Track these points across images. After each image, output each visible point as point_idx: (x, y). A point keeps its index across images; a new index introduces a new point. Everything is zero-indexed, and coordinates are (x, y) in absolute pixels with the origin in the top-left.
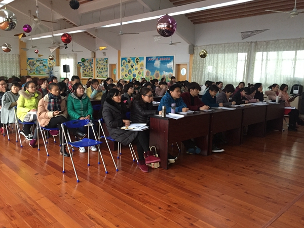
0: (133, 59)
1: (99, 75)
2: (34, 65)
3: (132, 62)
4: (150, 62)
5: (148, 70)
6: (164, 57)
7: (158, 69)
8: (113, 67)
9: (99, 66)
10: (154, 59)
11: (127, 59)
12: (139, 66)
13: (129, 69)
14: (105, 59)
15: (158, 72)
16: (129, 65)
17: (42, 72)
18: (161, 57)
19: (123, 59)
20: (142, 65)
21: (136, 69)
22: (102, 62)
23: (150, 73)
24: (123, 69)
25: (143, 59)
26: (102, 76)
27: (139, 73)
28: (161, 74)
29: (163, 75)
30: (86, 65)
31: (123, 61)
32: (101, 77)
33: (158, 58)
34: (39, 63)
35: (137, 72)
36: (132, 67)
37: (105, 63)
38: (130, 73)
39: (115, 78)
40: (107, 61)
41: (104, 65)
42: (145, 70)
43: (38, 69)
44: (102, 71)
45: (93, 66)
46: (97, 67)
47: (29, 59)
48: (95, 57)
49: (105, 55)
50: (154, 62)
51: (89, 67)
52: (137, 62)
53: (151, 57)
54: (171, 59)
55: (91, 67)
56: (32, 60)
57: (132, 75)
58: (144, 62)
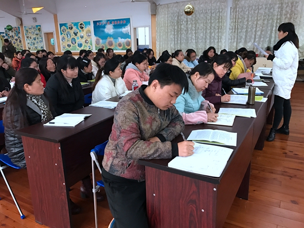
0: (76, 24)
1: (32, 47)
3: (74, 28)
4: (98, 27)
5: (98, 38)
6: (120, 20)
7: (110, 36)
8: (49, 35)
9: (30, 35)
10: (104, 23)
11: (68, 25)
12: (85, 32)
13: (72, 37)
14: (37, 26)
15: (112, 39)
16: (72, 32)
18: (114, 20)
19: (61, 25)
20: (89, 31)
21: (82, 37)
22: (33, 30)
23: (101, 41)
24: (63, 38)
25: (90, 25)
26: (36, 48)
27: (86, 42)
28: (116, 42)
29: (118, 43)
30: (11, 35)
31: (62, 28)
32: (34, 50)
33: (110, 22)
35: (84, 40)
36: (76, 34)
37: (38, 32)
38: (74, 42)
39: (54, 49)
40: (39, 29)
41: (37, 34)
42: (94, 38)
44: (35, 42)
45: (20, 35)
46: (28, 37)
48: (22, 24)
49: (36, 21)
50: (104, 27)
51: (16, 38)
52: (82, 28)
53: (100, 21)
54: (127, 22)
55: (19, 37)
57: (77, 44)
58: (91, 27)
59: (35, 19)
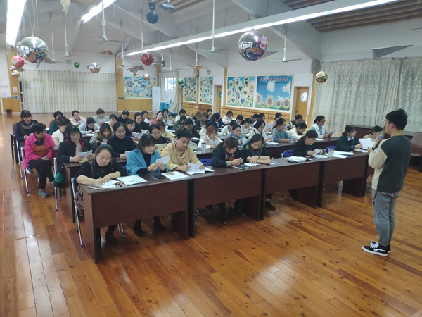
0: (242, 79)
1: (203, 99)
2: (130, 85)
3: (240, 82)
4: (261, 82)
5: (259, 94)
6: (282, 77)
7: (271, 93)
8: (219, 87)
9: (203, 87)
10: (267, 78)
11: (235, 80)
12: (248, 88)
13: (237, 92)
14: (210, 78)
15: (272, 97)
16: (237, 86)
17: (140, 94)
18: (276, 77)
19: (230, 79)
21: (245, 93)
22: (206, 82)
23: (262, 97)
24: (229, 93)
25: (254, 80)
26: (206, 100)
27: (248, 98)
28: (275, 100)
29: (277, 102)
30: (188, 85)
31: (230, 82)
32: (204, 102)
33: (272, 78)
34: (137, 82)
35: (246, 96)
36: (240, 89)
37: (209, 84)
38: (237, 97)
40: (211, 81)
41: (209, 87)
42: (256, 94)
43: (136, 90)
44: (206, 94)
45: (196, 87)
46: (201, 89)
47: (126, 78)
48: (198, 76)
49: (210, 73)
50: (266, 83)
51: (192, 88)
52: (247, 83)
53: (264, 77)
54: (288, 80)
55: (194, 88)
56: (129, 80)
57: (240, 100)
58: (255, 83)
59: (209, 71)
